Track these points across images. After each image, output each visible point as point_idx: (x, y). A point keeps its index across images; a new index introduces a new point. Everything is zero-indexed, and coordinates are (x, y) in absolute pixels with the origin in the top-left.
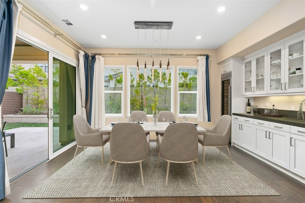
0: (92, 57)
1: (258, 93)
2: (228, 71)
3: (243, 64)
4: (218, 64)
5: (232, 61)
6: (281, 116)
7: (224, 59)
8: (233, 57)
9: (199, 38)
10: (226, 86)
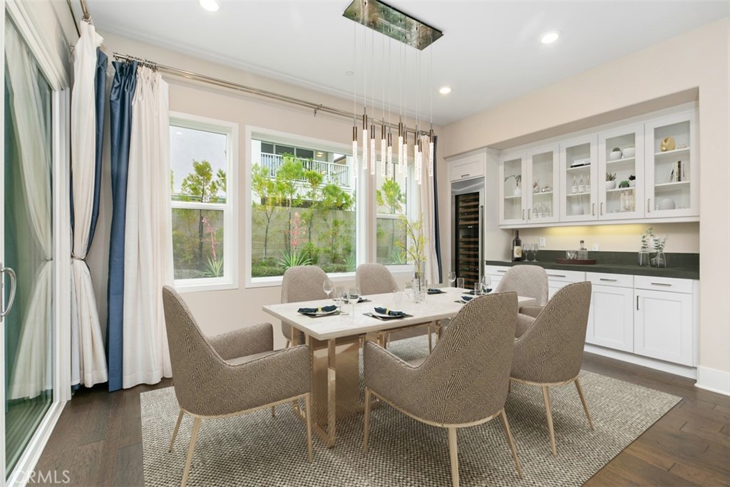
0: (121, 69)
1: (535, 221)
2: (473, 174)
3: (499, 165)
4: (445, 158)
5: (485, 154)
6: (593, 262)
7: (465, 150)
8: (489, 147)
9: (445, 91)
10: (462, 207)
